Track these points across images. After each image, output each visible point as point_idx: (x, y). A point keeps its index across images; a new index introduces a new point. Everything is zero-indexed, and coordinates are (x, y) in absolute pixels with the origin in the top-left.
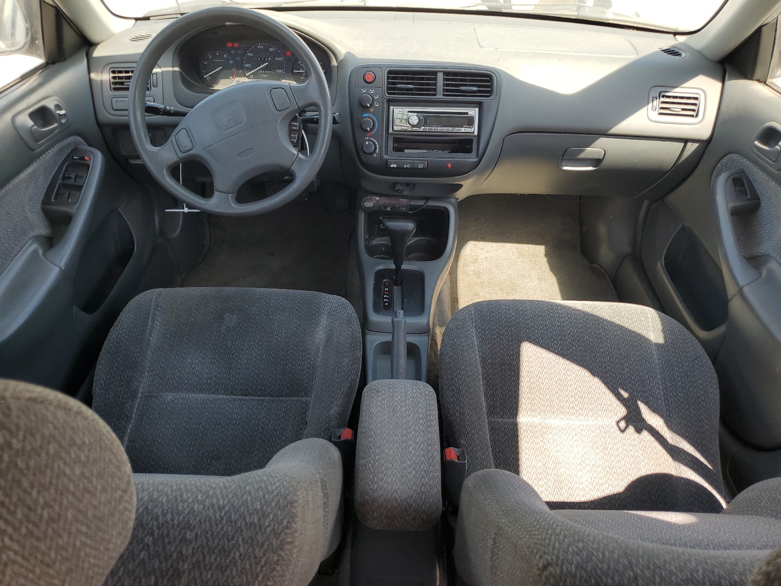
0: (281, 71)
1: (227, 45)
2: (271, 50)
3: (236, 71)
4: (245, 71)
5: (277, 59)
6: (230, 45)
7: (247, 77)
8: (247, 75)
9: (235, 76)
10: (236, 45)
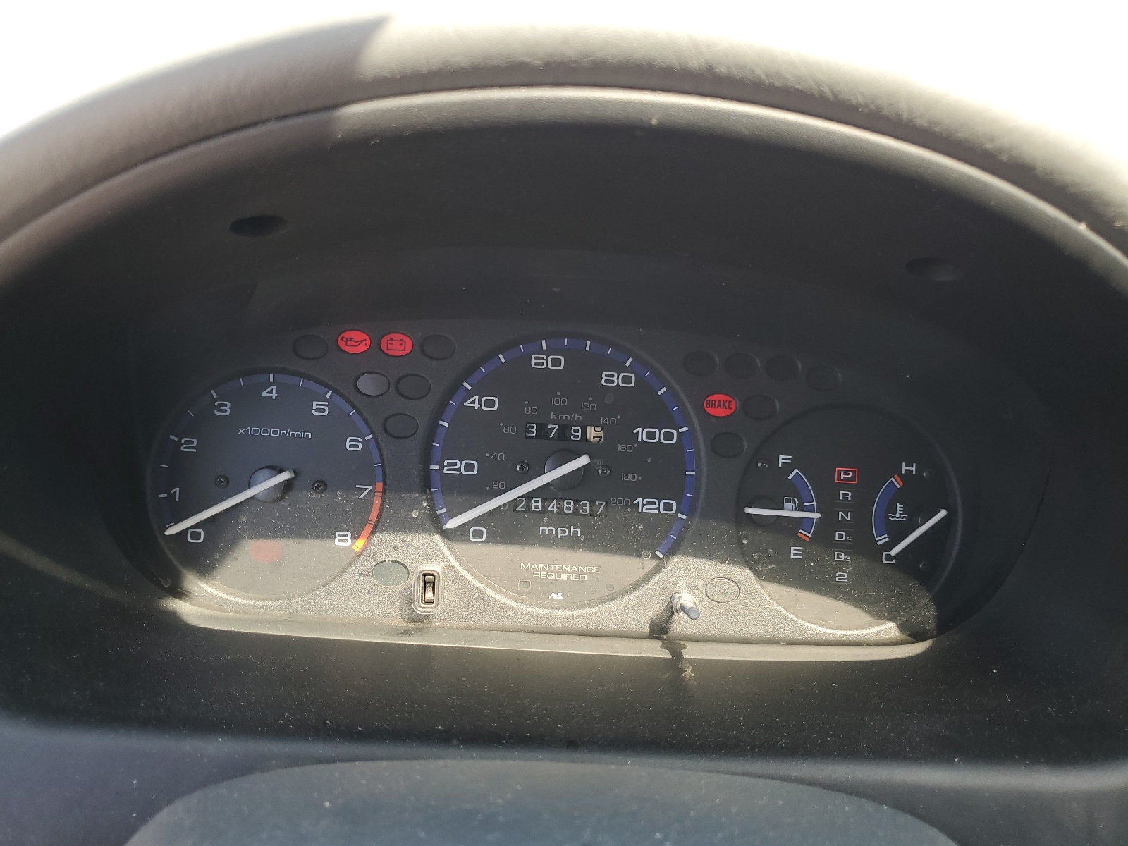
0: (668, 507)
1: (342, 345)
2: (612, 379)
3: (377, 502)
4: (439, 499)
5: (641, 433)
6: (356, 341)
7: (445, 534)
8: (452, 524)
9: (369, 528)
10: (399, 344)
